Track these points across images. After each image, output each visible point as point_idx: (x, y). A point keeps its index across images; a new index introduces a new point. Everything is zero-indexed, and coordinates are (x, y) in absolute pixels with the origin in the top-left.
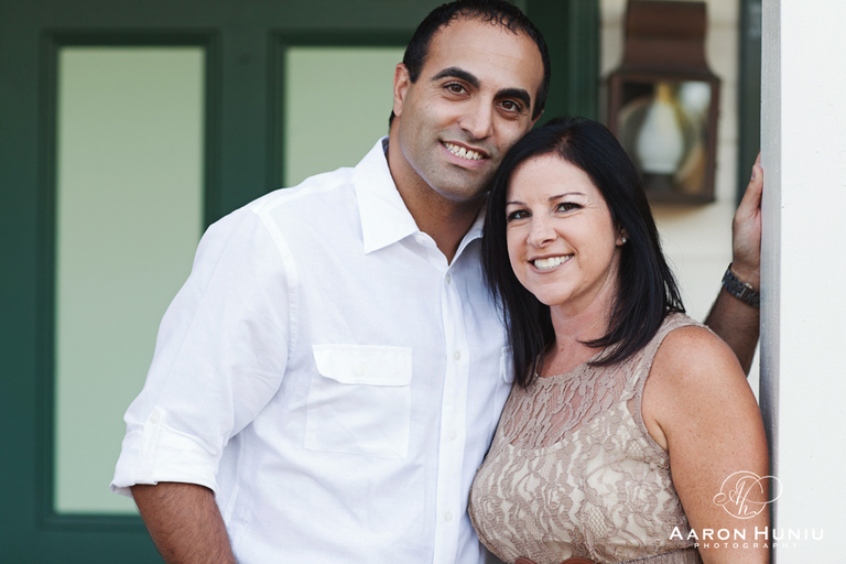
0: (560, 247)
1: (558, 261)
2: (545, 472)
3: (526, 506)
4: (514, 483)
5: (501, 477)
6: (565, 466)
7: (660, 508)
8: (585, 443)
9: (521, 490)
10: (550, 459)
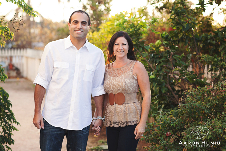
0: (123, 50)
1: (122, 52)
2: (118, 81)
3: (115, 86)
4: (113, 83)
5: (110, 82)
6: (122, 80)
7: (134, 86)
8: (125, 77)
9: (114, 83)
10: (119, 79)
